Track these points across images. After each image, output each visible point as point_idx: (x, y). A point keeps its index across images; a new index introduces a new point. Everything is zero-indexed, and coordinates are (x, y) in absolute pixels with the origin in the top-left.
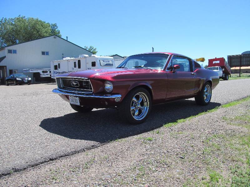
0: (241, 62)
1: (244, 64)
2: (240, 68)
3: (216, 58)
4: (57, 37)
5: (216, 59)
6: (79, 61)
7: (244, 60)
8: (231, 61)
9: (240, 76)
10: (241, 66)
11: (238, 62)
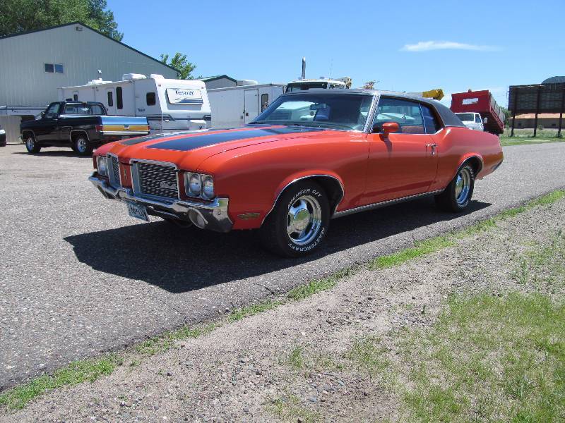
0: (539, 101)
1: (547, 106)
2: (536, 116)
3: (470, 91)
4: (84, 27)
5: (470, 95)
6: (119, 90)
7: (548, 97)
8: (516, 98)
9: (534, 136)
10: (538, 111)
11: (534, 102)
